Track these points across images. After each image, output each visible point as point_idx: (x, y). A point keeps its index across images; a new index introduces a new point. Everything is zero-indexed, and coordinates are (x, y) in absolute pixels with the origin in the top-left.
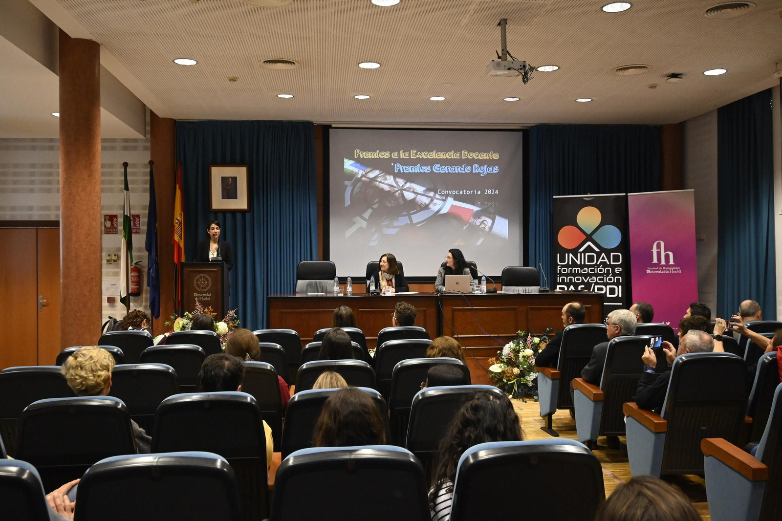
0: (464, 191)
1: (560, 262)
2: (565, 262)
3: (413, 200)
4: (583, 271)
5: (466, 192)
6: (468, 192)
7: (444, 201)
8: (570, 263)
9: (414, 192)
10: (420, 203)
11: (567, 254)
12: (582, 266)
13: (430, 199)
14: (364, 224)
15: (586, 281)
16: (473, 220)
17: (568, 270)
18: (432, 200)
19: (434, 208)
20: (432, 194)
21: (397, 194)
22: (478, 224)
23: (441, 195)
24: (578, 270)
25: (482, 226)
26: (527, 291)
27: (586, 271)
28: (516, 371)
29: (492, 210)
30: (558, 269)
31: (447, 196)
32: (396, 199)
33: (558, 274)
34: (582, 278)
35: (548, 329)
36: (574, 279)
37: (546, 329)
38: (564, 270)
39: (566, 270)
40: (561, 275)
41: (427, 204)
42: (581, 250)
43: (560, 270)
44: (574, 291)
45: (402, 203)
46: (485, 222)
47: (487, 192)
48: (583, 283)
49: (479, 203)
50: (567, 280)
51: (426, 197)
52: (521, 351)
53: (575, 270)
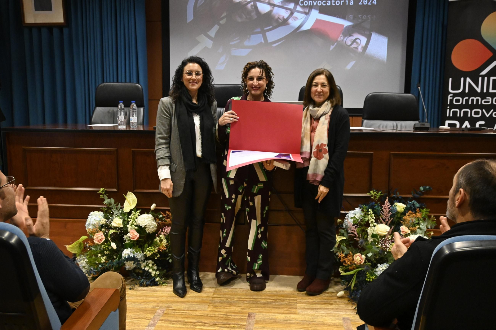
0: (333, 1)
1: (452, 89)
2: (459, 89)
3: (269, 14)
4: (485, 102)
5: (335, 3)
6: (338, 3)
7: (307, 14)
8: (467, 91)
9: (269, 4)
10: (276, 17)
11: (462, 79)
12: (483, 95)
13: (289, 12)
14: (209, 44)
15: (487, 116)
16: (342, 38)
17: (462, 101)
18: (292, 14)
19: (294, 23)
20: (291, 6)
21: (249, 6)
22: (349, 43)
23: (303, 7)
24: (477, 100)
25: (354, 45)
26: (399, 129)
27: (488, 102)
28: (359, 258)
29: (368, 26)
30: (449, 98)
31: (311, 7)
32: (249, 13)
33: (448, 105)
34: (483, 112)
35: (422, 188)
36: (471, 113)
37: (419, 188)
38: (458, 101)
39: (459, 100)
40: (452, 106)
41: (285, 18)
42: (484, 73)
43: (451, 101)
44: (469, 129)
45: (255, 17)
46: (358, 41)
47: (362, 2)
48: (483, 118)
49: (351, 16)
50: (460, 113)
51: (284, 10)
52: (371, 225)
53: (473, 100)
